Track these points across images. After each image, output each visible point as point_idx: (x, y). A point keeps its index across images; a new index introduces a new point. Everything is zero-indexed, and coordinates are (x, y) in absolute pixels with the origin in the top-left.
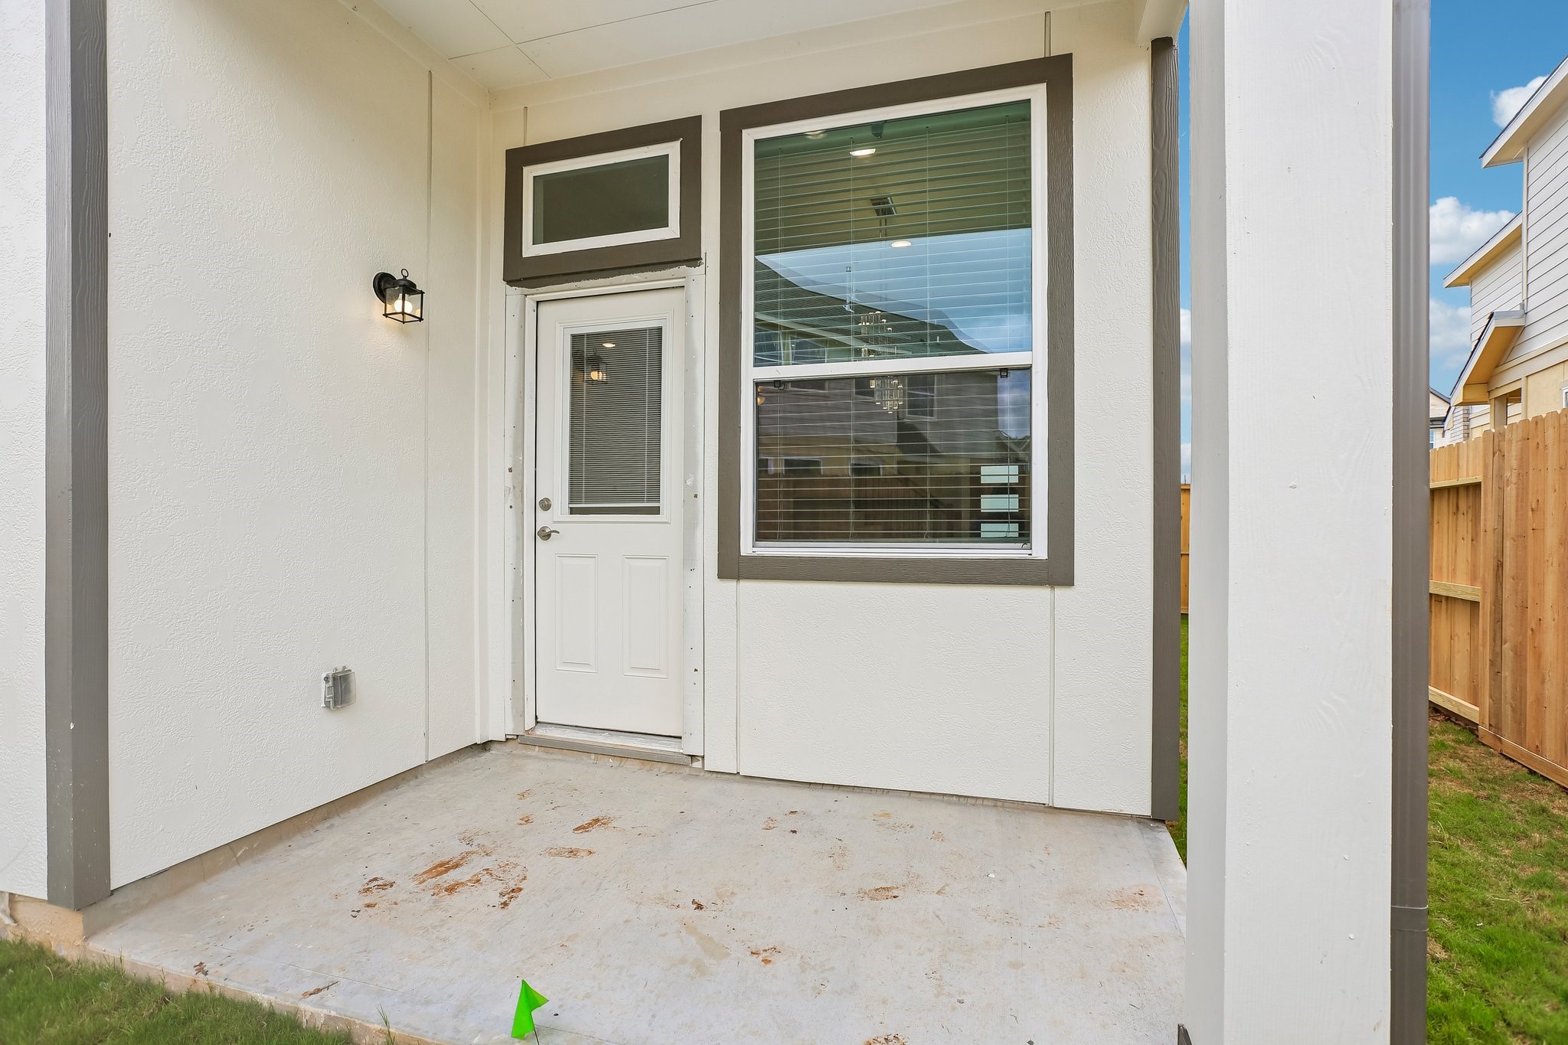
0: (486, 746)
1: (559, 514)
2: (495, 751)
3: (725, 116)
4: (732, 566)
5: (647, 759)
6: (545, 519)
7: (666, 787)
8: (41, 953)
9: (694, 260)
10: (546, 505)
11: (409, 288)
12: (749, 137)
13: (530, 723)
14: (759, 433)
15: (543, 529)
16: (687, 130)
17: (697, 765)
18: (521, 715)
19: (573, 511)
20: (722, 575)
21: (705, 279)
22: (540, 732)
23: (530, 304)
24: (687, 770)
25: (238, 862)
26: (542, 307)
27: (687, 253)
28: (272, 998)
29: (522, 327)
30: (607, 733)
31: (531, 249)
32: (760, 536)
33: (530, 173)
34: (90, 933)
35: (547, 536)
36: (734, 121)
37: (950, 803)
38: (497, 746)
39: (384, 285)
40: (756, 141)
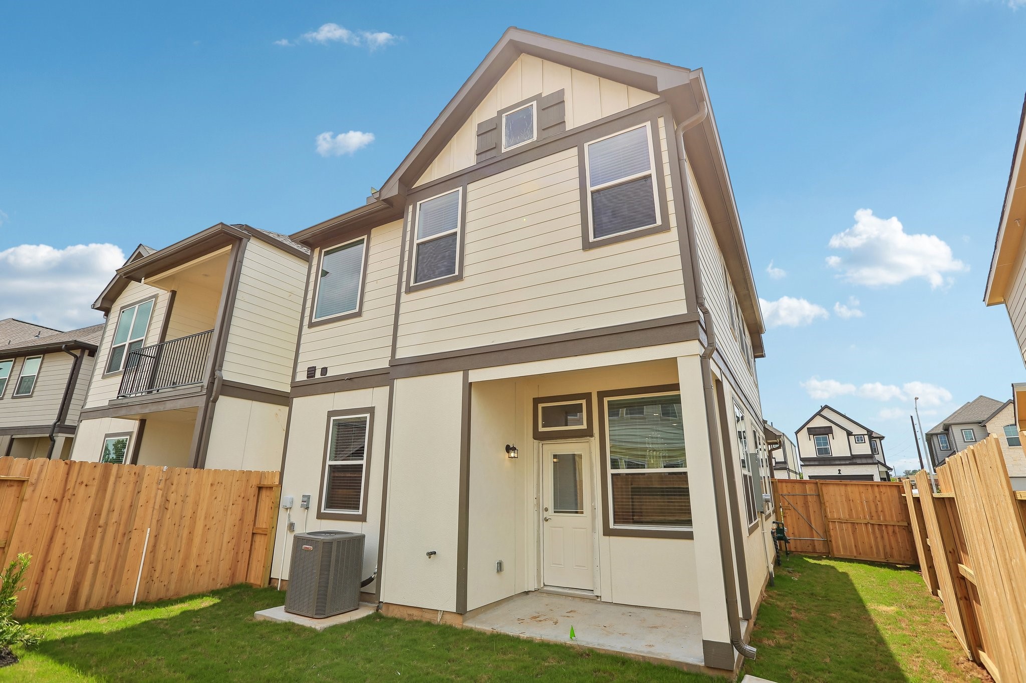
0: (527, 593)
1: (550, 513)
2: (530, 595)
3: (599, 393)
4: (608, 532)
5: (583, 598)
6: (546, 515)
7: (588, 607)
8: (451, 627)
9: (592, 436)
10: (546, 510)
11: (514, 449)
12: (606, 400)
13: (542, 585)
14: (614, 498)
15: (546, 518)
16: (587, 396)
17: (599, 600)
18: (539, 582)
19: (555, 512)
20: (605, 534)
21: (595, 441)
22: (545, 588)
23: (541, 445)
24: (596, 602)
25: (482, 613)
26: (544, 446)
27: (588, 433)
28: (513, 634)
29: (539, 453)
30: (568, 589)
31: (541, 429)
32: (615, 522)
33: (540, 406)
34: (463, 622)
35: (547, 520)
36: (602, 395)
37: (680, 613)
38: (531, 593)
39: (508, 449)
40: (608, 401)
